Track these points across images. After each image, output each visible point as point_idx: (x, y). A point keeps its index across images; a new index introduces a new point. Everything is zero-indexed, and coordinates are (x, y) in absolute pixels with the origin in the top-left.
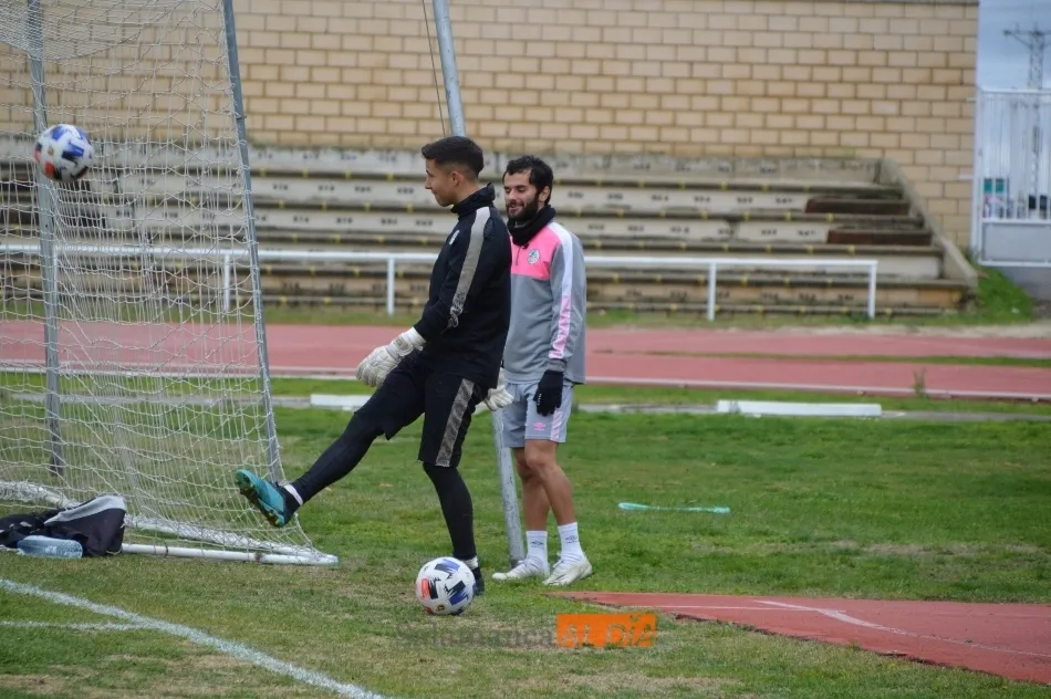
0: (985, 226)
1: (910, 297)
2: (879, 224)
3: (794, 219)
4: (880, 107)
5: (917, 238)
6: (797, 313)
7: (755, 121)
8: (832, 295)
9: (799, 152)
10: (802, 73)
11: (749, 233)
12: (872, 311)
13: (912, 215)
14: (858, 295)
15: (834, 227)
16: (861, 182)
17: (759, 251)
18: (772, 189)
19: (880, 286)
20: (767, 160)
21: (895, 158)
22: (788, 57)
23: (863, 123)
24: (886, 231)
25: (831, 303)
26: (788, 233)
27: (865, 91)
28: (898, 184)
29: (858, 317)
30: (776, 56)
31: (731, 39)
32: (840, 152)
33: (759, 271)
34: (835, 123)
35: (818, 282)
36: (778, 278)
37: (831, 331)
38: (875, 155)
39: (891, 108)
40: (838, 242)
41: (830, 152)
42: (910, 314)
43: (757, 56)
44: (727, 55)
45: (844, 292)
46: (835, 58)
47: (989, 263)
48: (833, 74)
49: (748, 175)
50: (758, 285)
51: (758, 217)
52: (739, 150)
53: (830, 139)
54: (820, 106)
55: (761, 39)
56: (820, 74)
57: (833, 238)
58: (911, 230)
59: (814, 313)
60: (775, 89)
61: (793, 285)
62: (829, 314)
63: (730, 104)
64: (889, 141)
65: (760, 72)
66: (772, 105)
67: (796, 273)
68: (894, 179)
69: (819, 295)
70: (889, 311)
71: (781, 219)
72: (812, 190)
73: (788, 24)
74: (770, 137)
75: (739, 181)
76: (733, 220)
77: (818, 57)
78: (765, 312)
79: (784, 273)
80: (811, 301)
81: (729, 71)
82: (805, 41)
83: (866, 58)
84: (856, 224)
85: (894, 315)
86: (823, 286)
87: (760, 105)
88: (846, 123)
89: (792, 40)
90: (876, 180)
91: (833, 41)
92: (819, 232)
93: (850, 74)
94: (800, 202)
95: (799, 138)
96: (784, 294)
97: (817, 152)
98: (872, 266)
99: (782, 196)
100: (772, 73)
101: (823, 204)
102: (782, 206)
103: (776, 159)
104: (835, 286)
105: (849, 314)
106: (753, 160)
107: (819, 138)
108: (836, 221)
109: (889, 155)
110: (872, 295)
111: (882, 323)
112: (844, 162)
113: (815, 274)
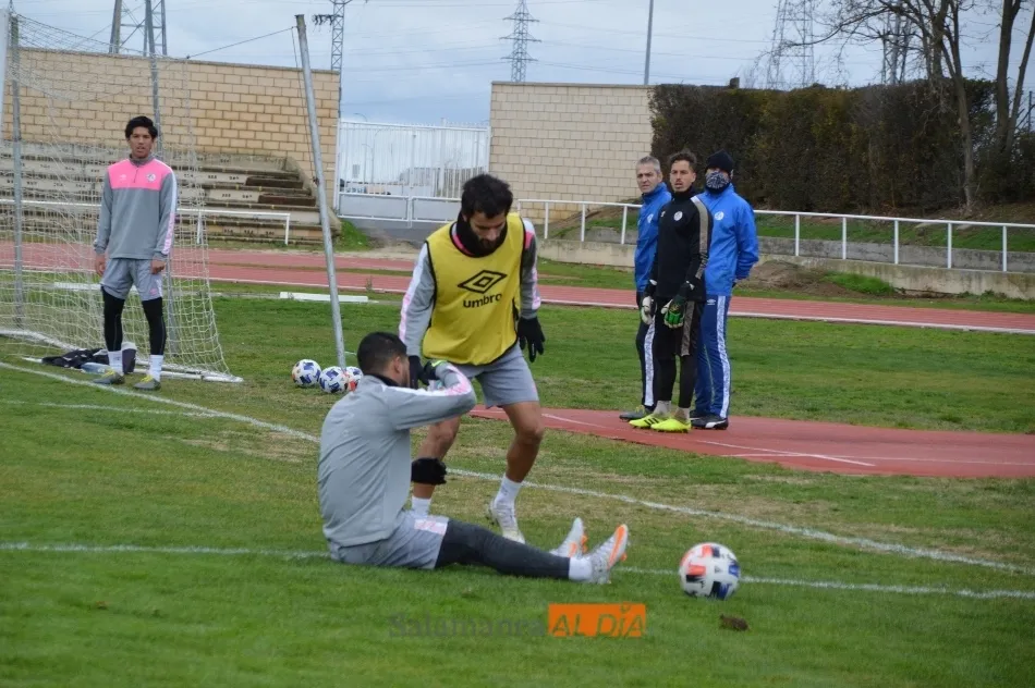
0: (341, 195)
1: (305, 234)
2: (287, 193)
3: (240, 189)
4: (285, 128)
5: (309, 203)
6: (245, 241)
7: (217, 133)
8: (262, 231)
9: (241, 151)
10: (243, 107)
11: (216, 195)
12: (286, 242)
13: (304, 189)
14: (278, 232)
15: (262, 194)
16: (274, 168)
17: (222, 205)
18: (228, 171)
19: (291, 228)
20: (224, 155)
21: (296, 156)
22: (236, 98)
23: (276, 137)
24: (291, 196)
25: (262, 236)
26: (237, 196)
27: (277, 119)
28: (297, 171)
29: (278, 243)
30: (229, 97)
31: (204, 86)
32: (262, 152)
33: (221, 217)
34: (261, 136)
35: (254, 224)
36: (232, 221)
37: (269, 252)
38: (283, 154)
39: (292, 129)
40: (264, 203)
41: (257, 152)
42: (306, 244)
43: (218, 97)
44: (202, 95)
45: (269, 230)
46: (261, 100)
48: (260, 109)
49: (212, 163)
50: (223, 224)
51: (221, 187)
52: (208, 149)
53: (258, 144)
54: (253, 126)
55: (221, 88)
56: (253, 108)
57: (261, 199)
58: (304, 196)
59: (253, 241)
60: (228, 115)
61: (242, 225)
62: (262, 242)
63: (203, 123)
64: (290, 147)
65: (220, 106)
66: (226, 124)
67: (242, 219)
68: (294, 168)
69: (255, 231)
70: (294, 241)
71: (234, 188)
72: (249, 173)
73: (236, 80)
74: (225, 142)
75: (208, 166)
76: (207, 187)
77: (251, 99)
78: (226, 240)
79: (236, 218)
80: (251, 235)
81: (204, 104)
82: (244, 89)
83: (278, 101)
84: (275, 192)
85: (297, 243)
86: (258, 226)
87: (219, 124)
88: (266, 136)
89: (238, 89)
90: (283, 169)
91: (260, 90)
92: (254, 196)
93: (270, 109)
94: (243, 179)
95: (242, 143)
96: (236, 230)
97: (251, 152)
98: (287, 216)
99: (233, 176)
100: (227, 106)
101: (255, 181)
102: (233, 181)
103: (229, 155)
104: (264, 226)
105: (273, 242)
106: (215, 154)
107: (251, 144)
108: (263, 190)
109: (290, 154)
110: (287, 233)
111: (292, 248)
112: (266, 158)
113: (252, 219)
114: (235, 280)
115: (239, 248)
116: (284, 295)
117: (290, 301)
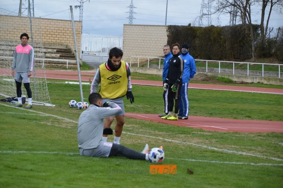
0: (82, 55)
1: (72, 66)
2: (67, 54)
3: (54, 53)
4: (67, 37)
5: (73, 57)
6: (56, 67)
7: (48, 38)
8: (61, 65)
9: (55, 43)
10: (55, 31)
11: (48, 55)
12: (67, 68)
13: (72, 53)
14: (65, 65)
15: (60, 55)
16: (64, 48)
17: (49, 58)
18: (51, 48)
19: (68, 64)
20: (50, 44)
21: (70, 44)
22: (53, 28)
23: (64, 39)
24: (68, 55)
25: (60, 66)
26: (54, 55)
27: (65, 34)
28: (70, 48)
29: (65, 68)
30: (51, 28)
31: (44, 25)
32: (61, 43)
33: (49, 61)
34: (60, 39)
35: (58, 63)
36: (52, 62)
37: (63, 71)
38: (66, 44)
39: (69, 37)
40: (61, 57)
41: (59, 43)
42: (72, 68)
43: (48, 28)
44: (44, 28)
45: (62, 65)
46: (60, 29)
47: (83, 61)
48: (60, 31)
49: (47, 46)
50: (50, 63)
51: (49, 53)
52: (45, 42)
53: (59, 41)
54: (58, 36)
55: (49, 25)
56: (58, 31)
58: (72, 55)
59: (58, 68)
60: (51, 33)
61: (55, 63)
62: (60, 68)
63: (44, 35)
64: (68, 42)
65: (49, 31)
66: (51, 36)
67: (55, 61)
68: (69, 48)
69: (59, 65)
70: (69, 68)
71: (53, 53)
72: (57, 49)
73: (53, 23)
74: (50, 40)
75: (45, 47)
76: (45, 53)
77: (58, 29)
78: (51, 67)
79: (53, 61)
80: (57, 66)
81: (44, 30)
82: (56, 26)
83: (65, 29)
84: (64, 54)
85: (70, 68)
86: (59, 63)
87: (49, 35)
88: (62, 39)
89: (54, 26)
90: (66, 48)
91: (60, 26)
92: (58, 55)
93: (62, 31)
94: (55, 50)
95: (55, 41)
96: (53, 65)
97: (57, 43)
98: (67, 61)
99: (52, 50)
100: (51, 31)
101: (59, 51)
102: (52, 51)
103: (51, 44)
104: (61, 64)
105: (64, 68)
106: (48, 44)
108: (61, 54)
109: (68, 44)
110: (67, 65)
111: (68, 69)
112: (62, 45)
113: (58, 62)
114: (53, 78)
115: (55, 69)
116: (66, 82)
117: (68, 84)
